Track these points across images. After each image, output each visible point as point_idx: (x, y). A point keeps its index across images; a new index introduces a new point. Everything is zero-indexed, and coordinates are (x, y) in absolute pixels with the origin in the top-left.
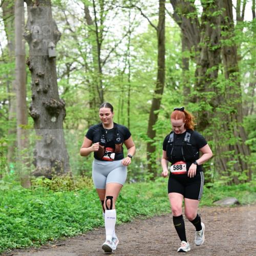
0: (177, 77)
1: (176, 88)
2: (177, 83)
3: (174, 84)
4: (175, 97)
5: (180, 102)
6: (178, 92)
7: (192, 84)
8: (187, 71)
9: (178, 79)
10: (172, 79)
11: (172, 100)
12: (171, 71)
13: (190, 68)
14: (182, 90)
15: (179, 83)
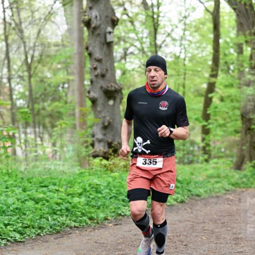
0: (231, 62)
1: (231, 72)
2: (232, 67)
3: (229, 68)
4: (230, 81)
5: (234, 85)
6: (232, 76)
7: (246, 68)
8: (241, 55)
9: (233, 63)
10: (226, 63)
11: (227, 84)
12: (225, 55)
13: (245, 53)
14: (236, 74)
15: (234, 67)
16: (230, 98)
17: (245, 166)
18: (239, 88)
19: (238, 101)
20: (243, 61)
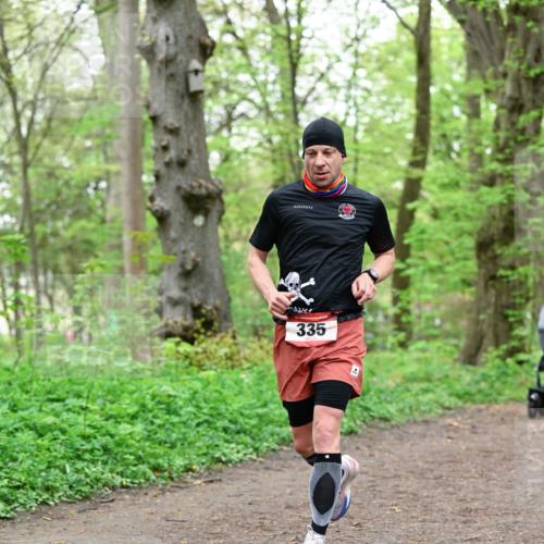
0: (455, 134)
1: (454, 155)
2: (456, 146)
3: (450, 148)
4: (453, 174)
5: (462, 184)
6: (457, 165)
7: (487, 147)
8: (475, 121)
9: (458, 138)
10: (444, 136)
11: (446, 180)
12: (443, 120)
13: (483, 116)
14: (465, 161)
15: (461, 146)
16: (453, 212)
17: (483, 357)
18: (472, 189)
19: (469, 218)
20: (481, 133)
